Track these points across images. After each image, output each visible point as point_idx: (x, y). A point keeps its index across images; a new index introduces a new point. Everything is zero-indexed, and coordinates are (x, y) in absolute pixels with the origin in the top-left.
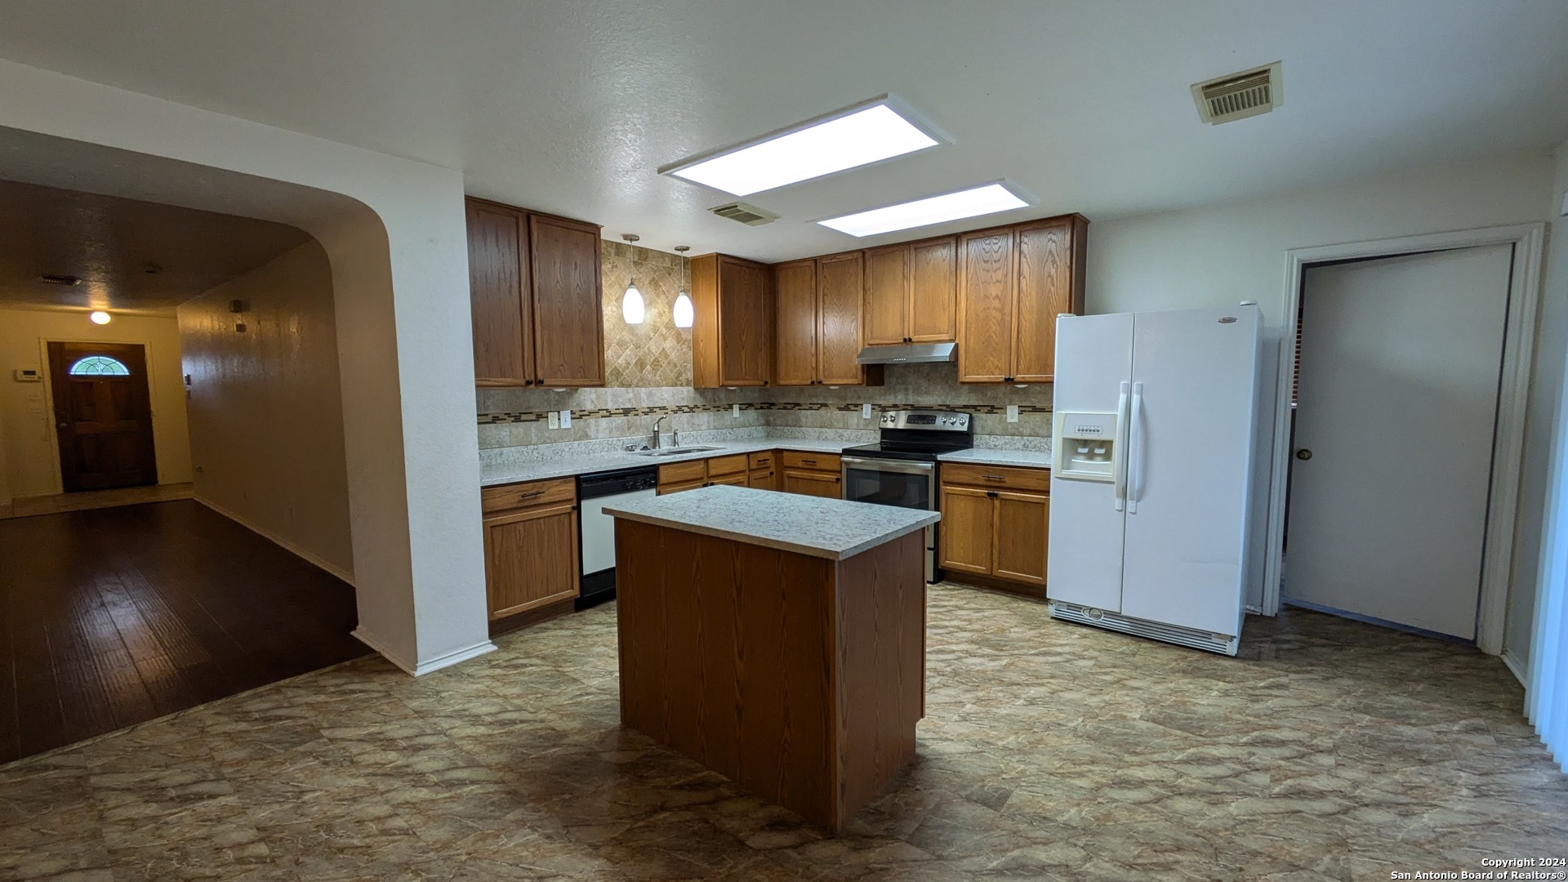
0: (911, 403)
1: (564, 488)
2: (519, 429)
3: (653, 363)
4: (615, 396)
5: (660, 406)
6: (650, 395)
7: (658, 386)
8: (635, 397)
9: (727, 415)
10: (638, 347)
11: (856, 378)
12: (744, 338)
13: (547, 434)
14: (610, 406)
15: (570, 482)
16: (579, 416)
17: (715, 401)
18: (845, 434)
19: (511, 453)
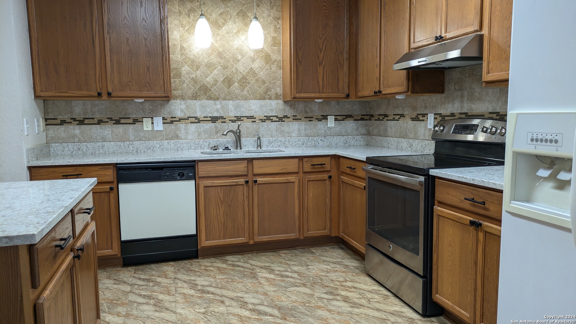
0: (466, 112)
1: (103, 173)
2: (120, 129)
3: (240, 81)
4: (203, 106)
5: (247, 115)
6: (237, 107)
7: (246, 99)
8: (223, 107)
9: (320, 125)
10: (225, 68)
11: (402, 85)
12: (321, 56)
13: (142, 134)
14: (199, 114)
15: (108, 169)
16: (170, 121)
17: (306, 112)
18: (414, 144)
19: (111, 146)
